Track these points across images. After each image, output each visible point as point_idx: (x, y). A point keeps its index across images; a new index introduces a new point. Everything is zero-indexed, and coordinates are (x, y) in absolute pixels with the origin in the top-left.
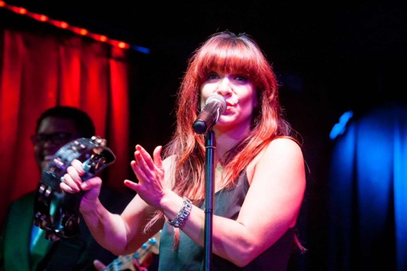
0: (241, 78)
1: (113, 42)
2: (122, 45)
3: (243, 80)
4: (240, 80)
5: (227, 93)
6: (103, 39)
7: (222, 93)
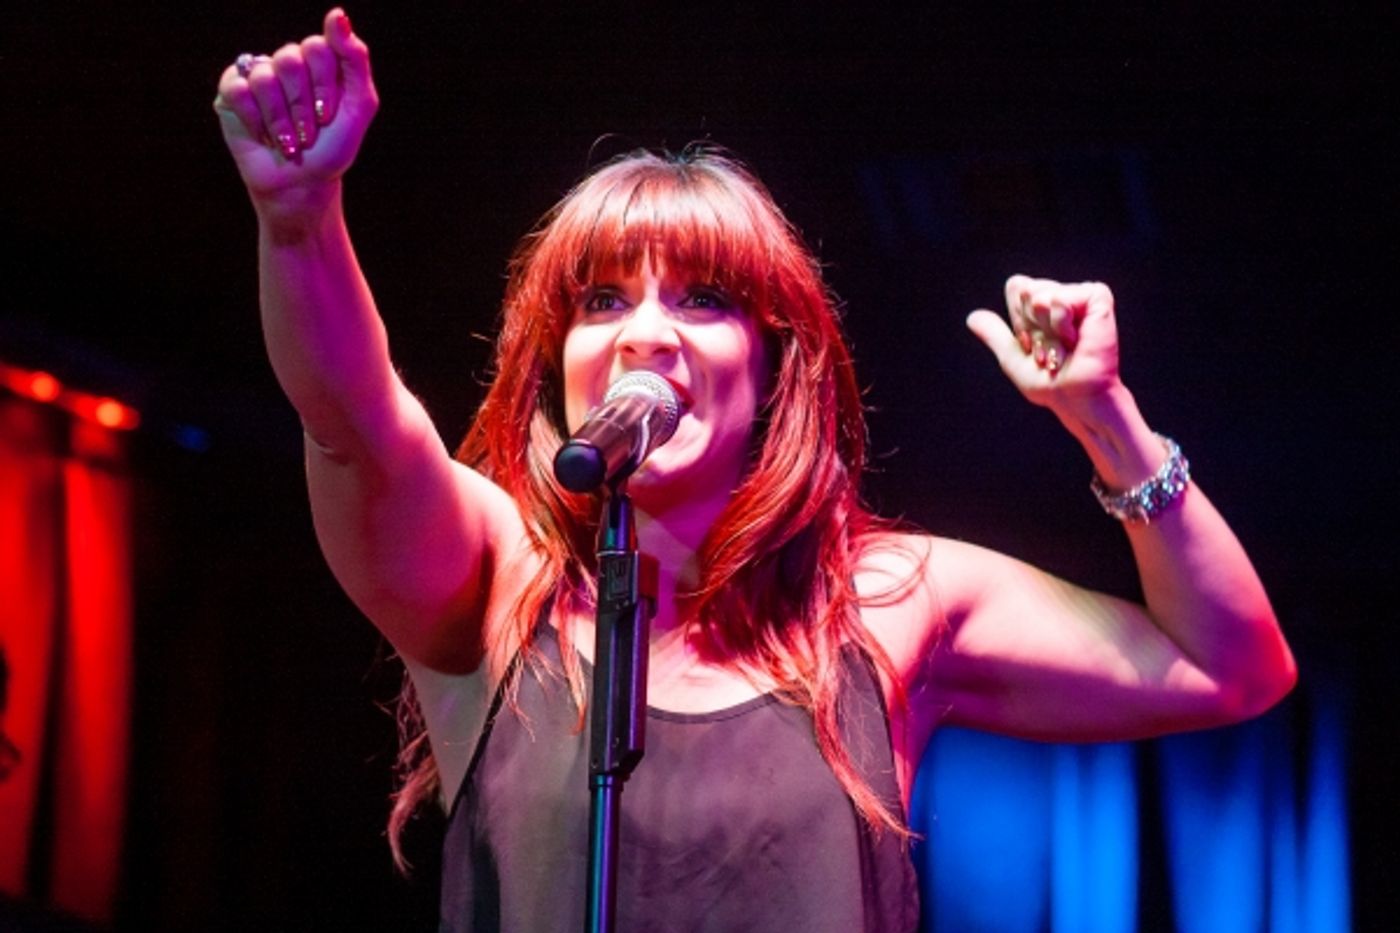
0: (704, 300)
1: (80, 403)
2: (110, 414)
3: (712, 304)
4: (702, 305)
5: (655, 349)
6: (43, 387)
7: (633, 346)
